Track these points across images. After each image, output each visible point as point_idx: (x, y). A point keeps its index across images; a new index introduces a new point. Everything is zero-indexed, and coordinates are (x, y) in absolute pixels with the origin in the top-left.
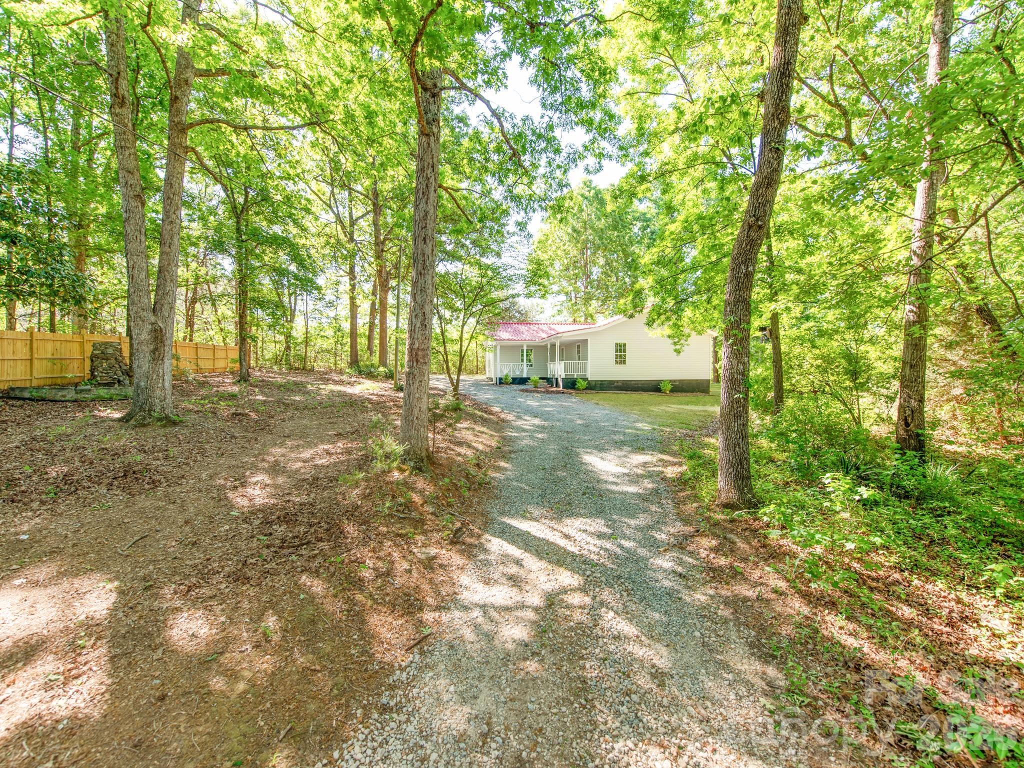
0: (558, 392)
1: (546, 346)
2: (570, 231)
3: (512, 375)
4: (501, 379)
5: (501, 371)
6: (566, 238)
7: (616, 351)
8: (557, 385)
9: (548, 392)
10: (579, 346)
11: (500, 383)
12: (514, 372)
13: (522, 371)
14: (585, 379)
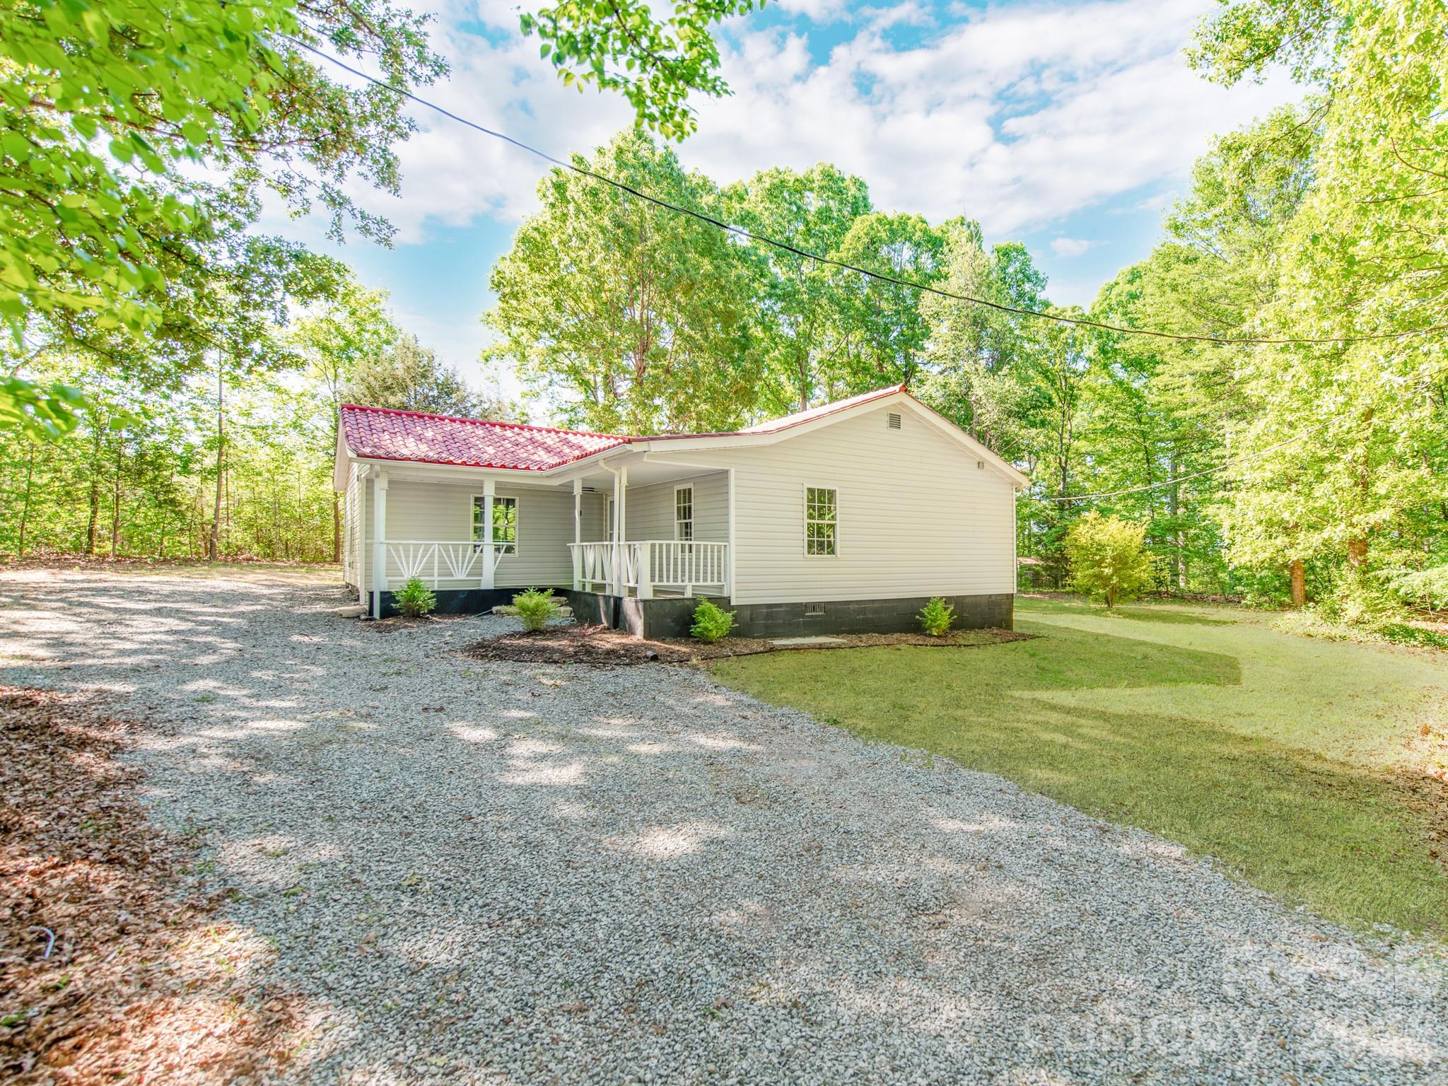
0: (630, 657)
1: (565, 494)
2: (606, 222)
3: (436, 582)
4: (387, 597)
5: (392, 569)
6: (597, 242)
7: (811, 516)
8: (618, 622)
9: (589, 656)
10: (686, 495)
11: (387, 613)
12: (444, 570)
13: (477, 569)
14: (723, 603)
